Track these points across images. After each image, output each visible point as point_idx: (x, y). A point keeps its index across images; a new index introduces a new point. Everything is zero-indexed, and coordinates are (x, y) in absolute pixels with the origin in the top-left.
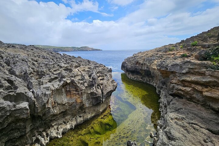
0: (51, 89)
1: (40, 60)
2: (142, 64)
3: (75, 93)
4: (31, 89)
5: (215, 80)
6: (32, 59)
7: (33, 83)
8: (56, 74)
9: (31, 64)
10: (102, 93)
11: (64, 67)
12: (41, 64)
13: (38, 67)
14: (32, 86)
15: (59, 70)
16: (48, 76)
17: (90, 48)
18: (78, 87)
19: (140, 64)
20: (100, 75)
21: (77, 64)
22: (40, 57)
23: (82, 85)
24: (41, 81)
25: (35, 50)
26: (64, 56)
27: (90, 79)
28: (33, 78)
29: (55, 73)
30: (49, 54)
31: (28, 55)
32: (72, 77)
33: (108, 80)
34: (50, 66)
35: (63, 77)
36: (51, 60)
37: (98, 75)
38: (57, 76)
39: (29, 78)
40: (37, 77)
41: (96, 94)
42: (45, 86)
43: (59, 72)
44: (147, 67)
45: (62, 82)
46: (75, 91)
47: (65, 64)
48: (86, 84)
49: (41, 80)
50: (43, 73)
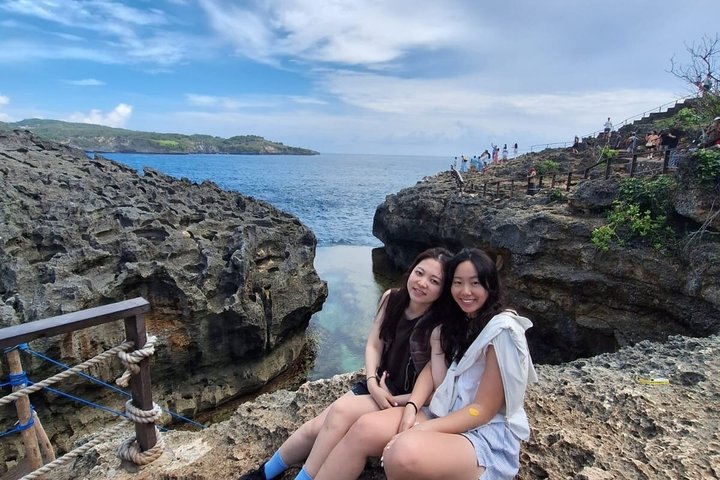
0: (80, 297)
1: (53, 193)
2: (438, 219)
3: (168, 314)
4: (10, 294)
5: (601, 277)
6: (20, 190)
7: (20, 277)
8: (104, 248)
9: (15, 207)
10: (269, 316)
11: (138, 220)
12: (52, 209)
13: (41, 219)
14: (16, 285)
15: (117, 232)
16: (74, 251)
17: (269, 143)
18: (182, 292)
19: (430, 217)
20: (272, 253)
21: (190, 212)
22: (49, 183)
23: (194, 287)
24: (46, 268)
25: (34, 151)
26: (149, 179)
27: (227, 266)
28: (18, 259)
29: (101, 241)
30: (87, 170)
31: (6, 174)
32: (163, 257)
33: (290, 273)
34: (87, 216)
35: (128, 257)
36: (93, 195)
37: (262, 252)
38: (107, 253)
39: (5, 258)
40: (36, 254)
41: (242, 318)
42: (58, 284)
43: (118, 238)
44: (454, 231)
45: (124, 275)
46: (169, 305)
47: (144, 209)
48: (209, 285)
49: (50, 265)
50: (57, 242)
